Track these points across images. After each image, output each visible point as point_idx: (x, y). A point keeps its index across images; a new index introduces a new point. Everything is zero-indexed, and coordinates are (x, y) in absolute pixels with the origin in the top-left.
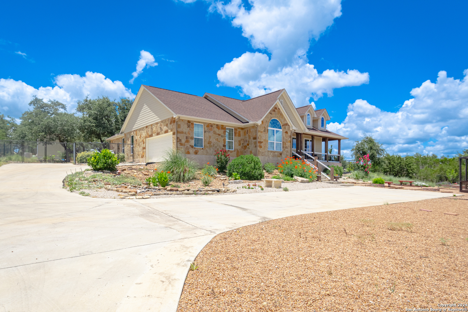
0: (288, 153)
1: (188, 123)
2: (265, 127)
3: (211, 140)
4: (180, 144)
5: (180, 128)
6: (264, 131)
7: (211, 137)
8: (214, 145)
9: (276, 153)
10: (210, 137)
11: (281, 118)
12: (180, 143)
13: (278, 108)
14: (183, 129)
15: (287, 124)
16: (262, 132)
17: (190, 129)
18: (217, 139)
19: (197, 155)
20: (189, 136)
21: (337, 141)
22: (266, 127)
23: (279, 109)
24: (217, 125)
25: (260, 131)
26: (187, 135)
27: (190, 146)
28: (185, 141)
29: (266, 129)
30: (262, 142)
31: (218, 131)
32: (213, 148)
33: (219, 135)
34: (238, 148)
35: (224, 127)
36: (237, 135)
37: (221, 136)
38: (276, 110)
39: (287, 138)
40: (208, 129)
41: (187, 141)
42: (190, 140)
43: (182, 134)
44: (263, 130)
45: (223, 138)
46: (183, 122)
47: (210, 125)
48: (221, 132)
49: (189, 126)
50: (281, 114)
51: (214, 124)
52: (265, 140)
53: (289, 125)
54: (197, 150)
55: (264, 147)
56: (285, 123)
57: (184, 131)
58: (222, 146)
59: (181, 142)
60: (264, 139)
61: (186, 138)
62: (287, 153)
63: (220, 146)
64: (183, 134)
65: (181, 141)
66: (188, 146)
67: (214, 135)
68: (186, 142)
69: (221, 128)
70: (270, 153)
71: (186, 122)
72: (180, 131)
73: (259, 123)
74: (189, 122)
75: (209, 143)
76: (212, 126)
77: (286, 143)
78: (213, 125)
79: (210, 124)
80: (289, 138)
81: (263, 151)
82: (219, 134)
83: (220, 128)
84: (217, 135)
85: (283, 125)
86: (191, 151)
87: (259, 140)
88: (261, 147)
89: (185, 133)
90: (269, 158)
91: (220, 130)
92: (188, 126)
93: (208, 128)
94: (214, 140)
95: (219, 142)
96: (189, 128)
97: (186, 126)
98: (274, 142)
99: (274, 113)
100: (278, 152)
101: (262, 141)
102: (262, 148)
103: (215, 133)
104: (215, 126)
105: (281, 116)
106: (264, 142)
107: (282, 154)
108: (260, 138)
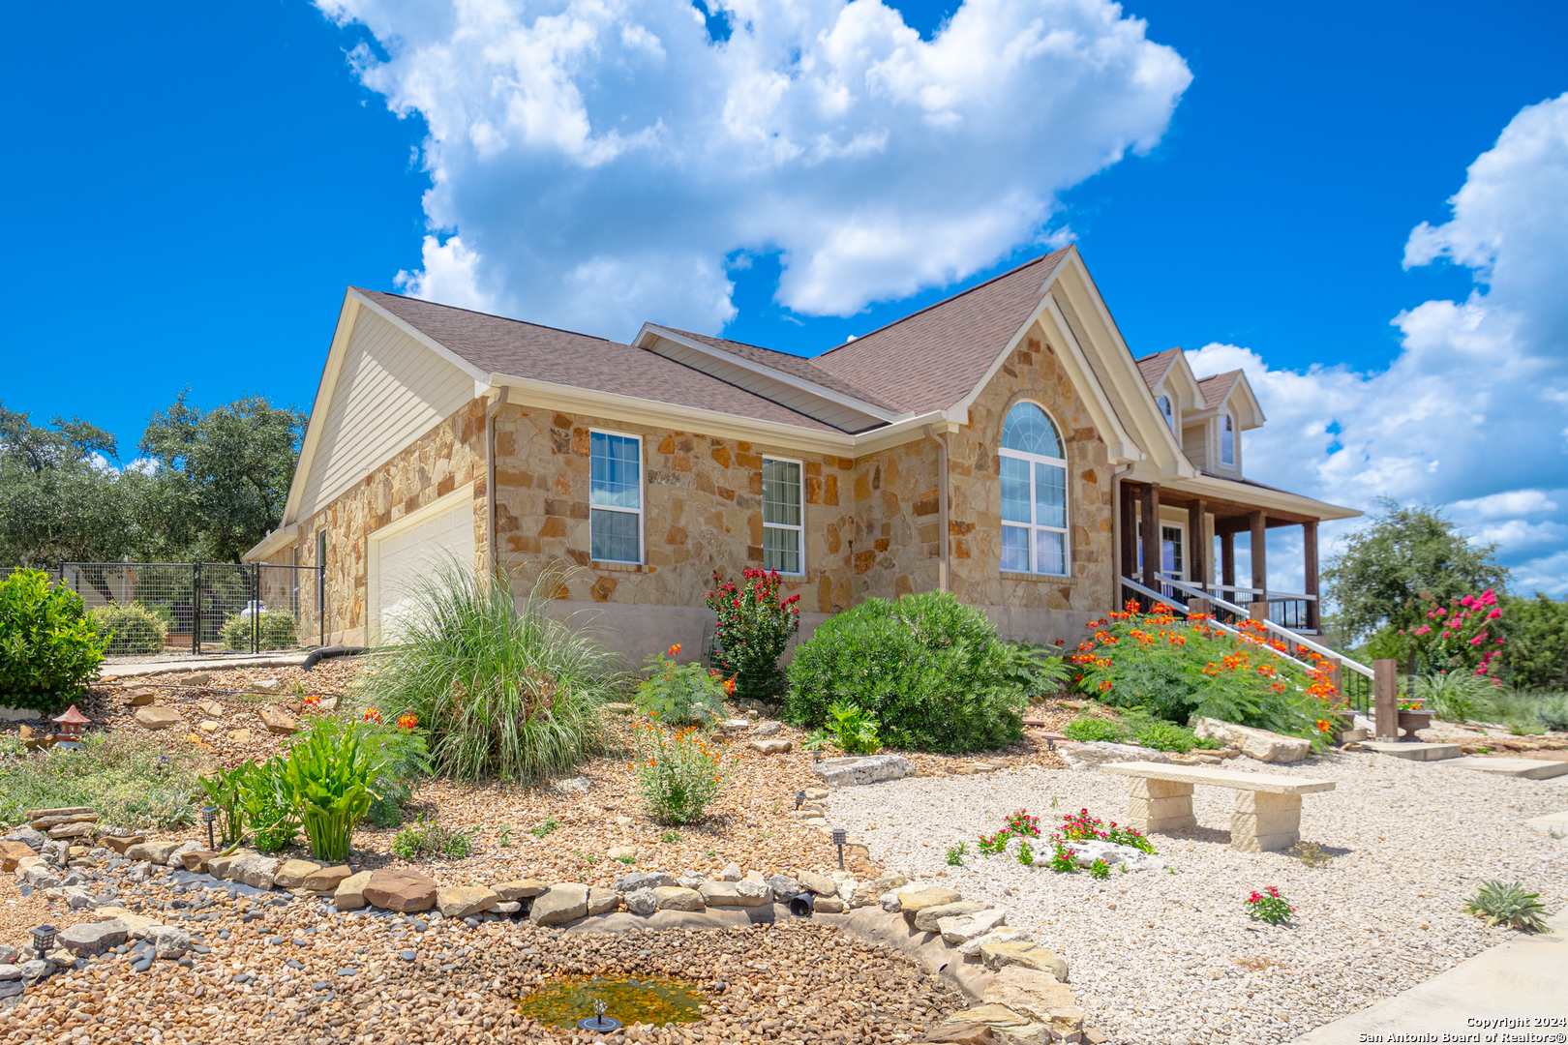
0: (1098, 588)
1: (556, 429)
2: (980, 444)
3: (682, 523)
4: (511, 546)
5: (512, 453)
6: (980, 467)
7: (686, 508)
8: (699, 547)
9: (1043, 589)
10: (679, 506)
11: (1060, 400)
12: (510, 540)
13: (1043, 347)
14: (531, 460)
15: (1089, 433)
16: (966, 471)
17: (568, 463)
18: (719, 516)
19: (607, 604)
20: (564, 498)
21: (1300, 528)
22: (987, 442)
23: (1049, 349)
24: (716, 442)
25: (956, 465)
26: (551, 496)
27: (571, 552)
28: (541, 525)
29: (991, 455)
30: (970, 527)
31: (719, 476)
32: (693, 565)
33: (728, 494)
34: (824, 563)
35: (752, 453)
36: (821, 494)
37: (739, 503)
38: (1034, 355)
39: (1093, 508)
40: (670, 465)
41: (553, 529)
42: (569, 521)
43: (523, 490)
44: (973, 461)
45: (749, 512)
46: (526, 420)
47: (677, 440)
48: (736, 478)
49: (560, 447)
50: (1060, 378)
51: (697, 436)
52: (984, 516)
53: (1100, 439)
54: (605, 574)
55: (983, 552)
56: (1083, 424)
57: (537, 469)
58: (744, 554)
59: (515, 533)
60: (982, 508)
61: (548, 512)
62: (1095, 588)
63: (731, 554)
64: (529, 487)
65: (518, 528)
66: (560, 552)
67: (701, 492)
68: (543, 533)
69: (738, 456)
70: (1009, 585)
71: (548, 423)
72: (510, 471)
73: (955, 417)
74: (561, 420)
75: (671, 541)
76: (687, 447)
77: (1091, 535)
78: (696, 440)
79: (678, 434)
80: (1101, 505)
81: (978, 576)
82: (727, 491)
83: (733, 459)
84: (717, 498)
85: (1072, 434)
86: (574, 576)
87: (953, 518)
88: (963, 553)
89: (543, 484)
90: (1007, 611)
91: (730, 471)
92: (556, 441)
93: (667, 459)
94: (702, 520)
95: (728, 531)
96: (561, 457)
97: (546, 443)
98: (1027, 530)
99: (1026, 368)
100: (1050, 581)
101: (969, 519)
102: (969, 561)
103: (704, 483)
104: (703, 449)
105: (1060, 389)
106: (978, 527)
107: (1072, 592)
108: (957, 505)
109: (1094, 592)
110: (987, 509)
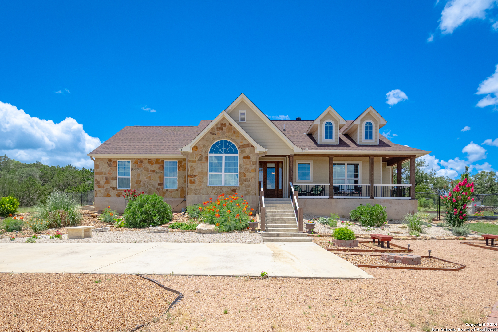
0: (249, 188)
1: (108, 162)
2: (200, 154)
3: (140, 179)
4: (98, 187)
5: (98, 168)
6: (199, 160)
7: (141, 175)
8: (144, 184)
9: (224, 190)
10: (139, 175)
11: (234, 138)
12: (98, 186)
13: (227, 125)
14: (103, 169)
15: (248, 145)
16: (194, 162)
17: (111, 169)
18: (150, 177)
19: (119, 198)
20: (110, 176)
22: (203, 154)
23: (230, 124)
24: (149, 160)
25: (190, 161)
26: (107, 176)
27: (111, 187)
28: (104, 182)
29: (204, 157)
30: (195, 176)
31: (150, 167)
32: (142, 188)
33: (153, 171)
35: (160, 161)
36: (182, 168)
37: (156, 173)
38: (224, 128)
39: (248, 166)
40: (137, 166)
41: (107, 183)
42: (111, 181)
43: (101, 175)
44: (197, 159)
45: (159, 175)
46: (102, 161)
47: (139, 161)
48: (156, 167)
49: (109, 166)
50: (234, 132)
51: (144, 159)
52: (201, 173)
53: (252, 146)
54: (119, 191)
55: (200, 182)
56: (245, 143)
57: (104, 171)
58: (157, 185)
59: (99, 184)
60: (200, 170)
61: (106, 179)
62: (248, 189)
63: (153, 185)
64: (102, 175)
65: (99, 183)
66: (109, 187)
67: (145, 172)
68: (105, 184)
69: (156, 162)
70: (210, 190)
71: (107, 161)
72: (98, 172)
74: (110, 160)
75: (136, 183)
76: (141, 162)
77: (246, 174)
78: (144, 160)
79: (139, 159)
80: (252, 165)
81: (198, 188)
82: (152, 171)
83: (155, 163)
84: (150, 172)
85: (239, 146)
86: (112, 193)
87: (189, 173)
88: (192, 182)
89: (105, 174)
90: (209, 196)
91: (153, 166)
92: (108, 165)
93: (136, 165)
94: (145, 178)
95: (152, 180)
96: (109, 168)
97: (106, 165)
98: (221, 174)
99: (220, 132)
100: (229, 188)
101: (194, 174)
102: (195, 184)
103: (146, 170)
104: (146, 161)
105: (234, 135)
106: (198, 176)
107: (237, 190)
108: (191, 171)
109: (247, 190)
110: (202, 170)
